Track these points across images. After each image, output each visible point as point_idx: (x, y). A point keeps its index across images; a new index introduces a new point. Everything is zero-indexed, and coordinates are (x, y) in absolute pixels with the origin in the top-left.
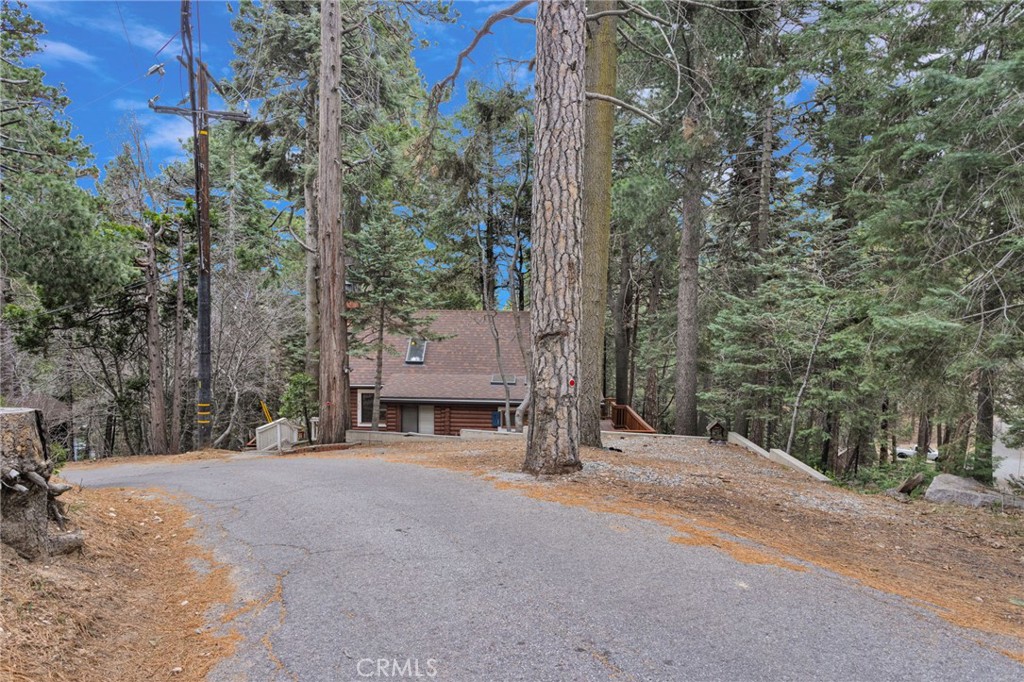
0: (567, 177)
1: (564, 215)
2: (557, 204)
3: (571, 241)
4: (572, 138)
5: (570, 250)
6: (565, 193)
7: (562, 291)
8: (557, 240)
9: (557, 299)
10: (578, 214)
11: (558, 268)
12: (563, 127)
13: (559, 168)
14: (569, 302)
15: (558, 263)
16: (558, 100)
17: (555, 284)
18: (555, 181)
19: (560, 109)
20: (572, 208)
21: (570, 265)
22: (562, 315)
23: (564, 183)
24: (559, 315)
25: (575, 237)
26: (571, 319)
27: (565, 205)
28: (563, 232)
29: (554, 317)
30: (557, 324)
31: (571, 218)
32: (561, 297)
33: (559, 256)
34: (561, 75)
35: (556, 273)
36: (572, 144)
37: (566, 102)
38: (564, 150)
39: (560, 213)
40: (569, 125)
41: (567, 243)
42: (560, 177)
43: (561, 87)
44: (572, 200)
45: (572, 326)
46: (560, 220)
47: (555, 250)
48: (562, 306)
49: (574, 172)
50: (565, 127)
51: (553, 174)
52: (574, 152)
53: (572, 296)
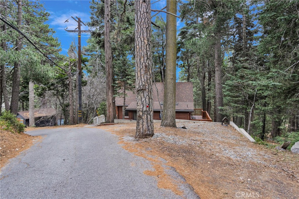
0: (143, 37)
1: (143, 50)
2: (140, 46)
3: (146, 58)
4: (145, 24)
5: (145, 61)
6: (143, 43)
7: (143, 75)
8: (141, 58)
9: (141, 78)
10: (148, 49)
11: (141, 67)
12: (141, 21)
13: (140, 34)
14: (145, 78)
15: (141, 66)
16: (140, 12)
17: (140, 73)
18: (139, 39)
19: (140, 15)
20: (145, 47)
21: (146, 66)
22: (143, 83)
23: (142, 39)
24: (142, 83)
25: (147, 57)
26: (147, 84)
27: (143, 46)
28: (142, 56)
29: (141, 84)
30: (142, 86)
31: (145, 51)
32: (143, 77)
33: (141, 63)
34: (140, 4)
35: (141, 70)
36: (145, 26)
37: (142, 13)
38: (142, 28)
39: (141, 49)
40: (143, 20)
41: (144, 59)
42: (141, 37)
43: (140, 8)
44: (145, 45)
45: (147, 87)
46: (141, 51)
47: (140, 62)
48: (143, 80)
49: (146, 35)
50: (142, 21)
51: (139, 36)
52: (146, 29)
53: (147, 77)
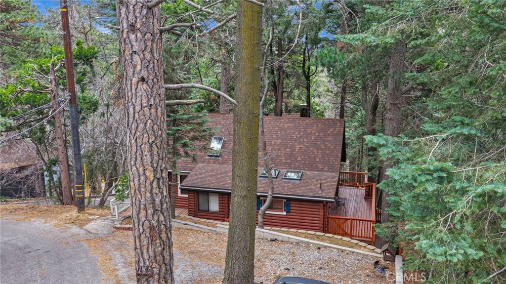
0: (143, 165)
1: (142, 194)
2: (137, 185)
3: (150, 212)
4: (145, 135)
5: (150, 217)
6: (142, 178)
7: (145, 247)
8: (139, 210)
9: (142, 253)
10: (155, 191)
11: (141, 230)
12: (137, 127)
13: (136, 158)
14: (151, 254)
15: (141, 227)
16: (133, 107)
17: (140, 241)
18: (134, 168)
19: (134, 113)
20: (149, 188)
21: (152, 228)
22: (147, 263)
23: (141, 169)
24: (145, 263)
25: (154, 207)
26: (155, 265)
27: (142, 186)
28: (142, 206)
29: (142, 264)
30: (144, 269)
31: (148, 195)
32: (145, 251)
33: (141, 222)
34: (134, 87)
35: (140, 234)
36: (145, 140)
37: (138, 108)
38: (139, 145)
39: (140, 192)
40: (142, 125)
41: (147, 213)
42: (138, 166)
43: (134, 96)
44: (148, 182)
45: (156, 271)
46: (140, 197)
47: (139, 219)
48: (146, 257)
49: (149, 160)
50: (139, 128)
51: (133, 162)
52: (148, 146)
53: (154, 250)
